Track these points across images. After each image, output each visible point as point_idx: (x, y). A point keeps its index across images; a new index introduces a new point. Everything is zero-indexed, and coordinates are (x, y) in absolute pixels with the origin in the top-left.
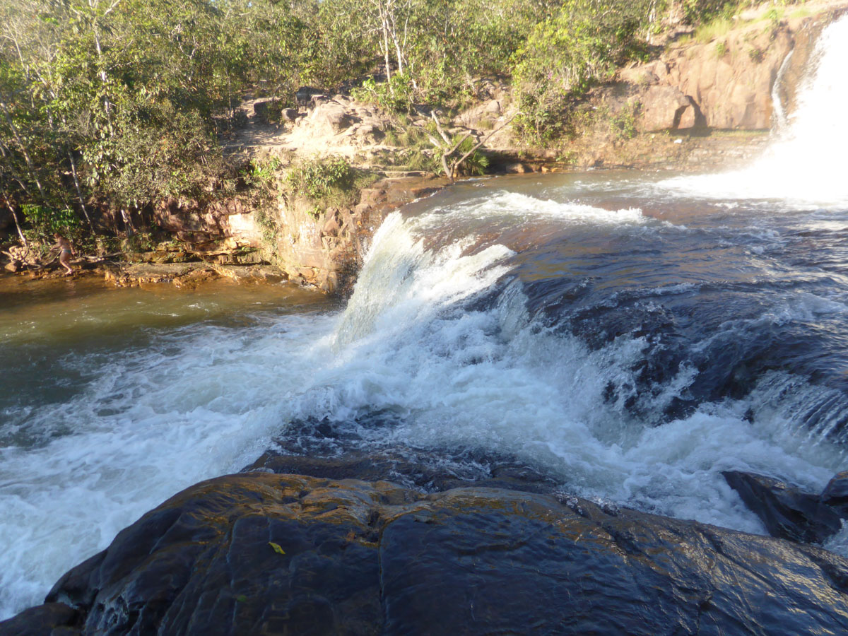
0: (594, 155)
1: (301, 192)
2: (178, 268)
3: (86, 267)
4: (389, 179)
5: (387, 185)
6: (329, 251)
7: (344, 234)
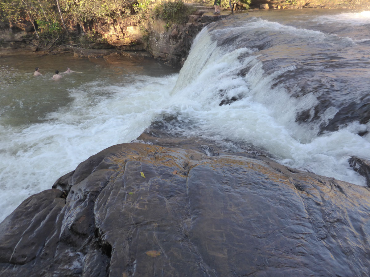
1: (160, 16)
2: (105, 51)
3: (66, 50)
4: (203, 10)
5: (201, 14)
6: (173, 46)
7: (180, 38)
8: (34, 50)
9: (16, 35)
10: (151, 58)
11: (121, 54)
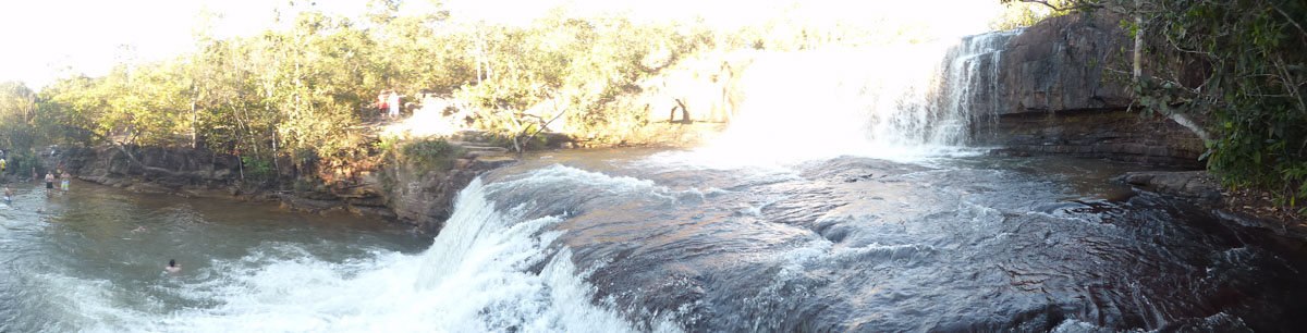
0: (620, 137)
1: (410, 160)
2: (325, 204)
3: (272, 197)
4: (476, 152)
5: (474, 157)
6: (427, 203)
7: (440, 191)
8: (233, 193)
9: (217, 172)
10: (393, 219)
11: (347, 210)
